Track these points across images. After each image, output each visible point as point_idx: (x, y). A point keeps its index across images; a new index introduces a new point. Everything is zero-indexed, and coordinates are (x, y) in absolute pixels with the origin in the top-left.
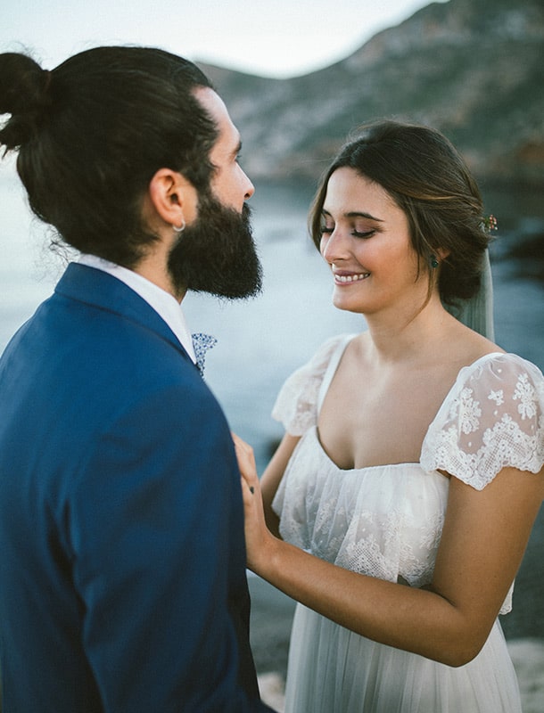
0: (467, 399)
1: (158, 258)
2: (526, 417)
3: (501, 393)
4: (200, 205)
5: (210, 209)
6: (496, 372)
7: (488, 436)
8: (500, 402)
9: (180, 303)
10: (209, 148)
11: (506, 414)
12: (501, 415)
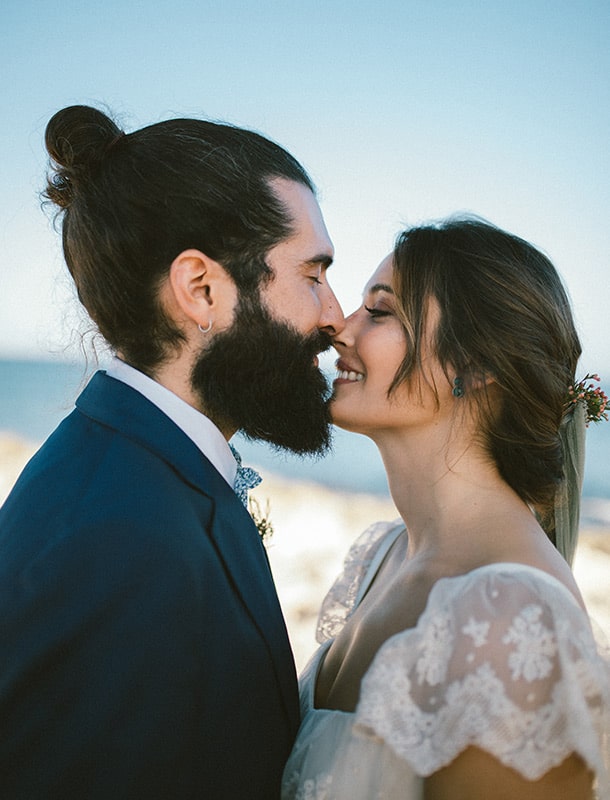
0: (442, 629)
1: (181, 365)
2: (522, 677)
3: (485, 627)
4: (239, 308)
5: (252, 316)
6: (489, 595)
7: (454, 694)
8: (480, 641)
9: (227, 440)
10: (269, 244)
11: (487, 665)
12: (478, 663)
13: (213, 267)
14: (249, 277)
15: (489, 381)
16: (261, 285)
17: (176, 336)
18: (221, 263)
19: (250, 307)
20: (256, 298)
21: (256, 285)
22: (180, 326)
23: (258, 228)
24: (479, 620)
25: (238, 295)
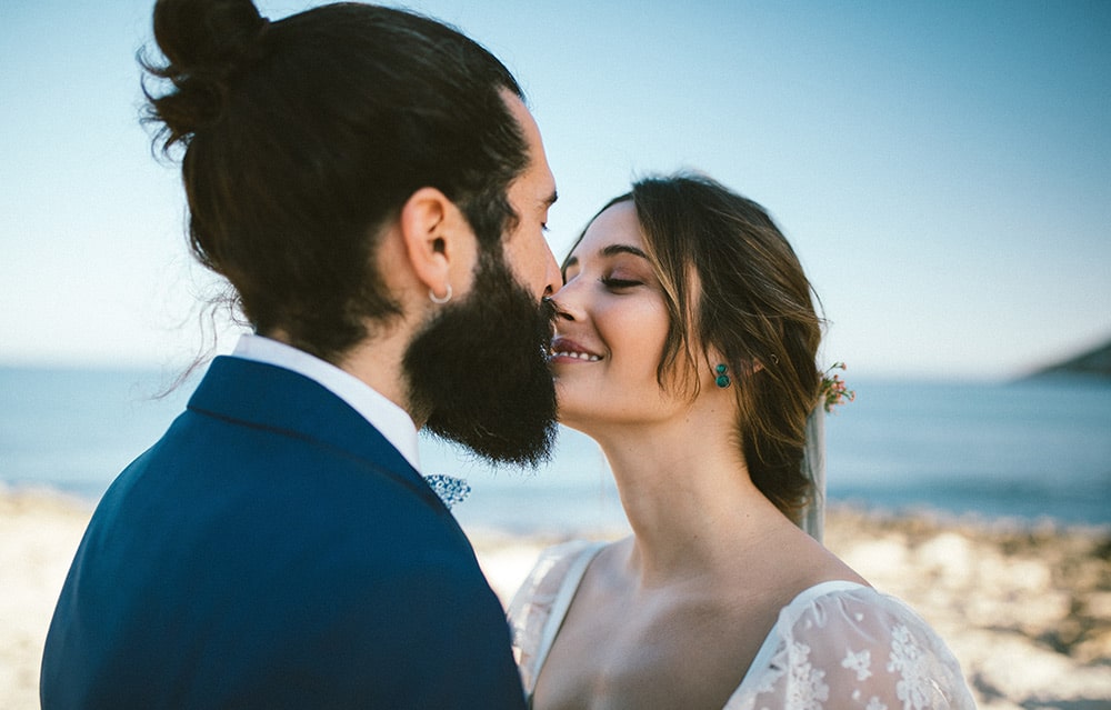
0: (801, 665)
2: (912, 706)
3: (866, 656)
4: (479, 268)
6: (853, 619)
10: (508, 178)
11: (875, 699)
12: (866, 699)
13: (451, 210)
14: (490, 224)
15: (756, 369)
16: (504, 236)
17: (387, 309)
18: (458, 206)
19: (491, 264)
20: (498, 254)
21: (498, 235)
22: (396, 295)
23: (498, 157)
24: (857, 651)
25: (478, 251)
